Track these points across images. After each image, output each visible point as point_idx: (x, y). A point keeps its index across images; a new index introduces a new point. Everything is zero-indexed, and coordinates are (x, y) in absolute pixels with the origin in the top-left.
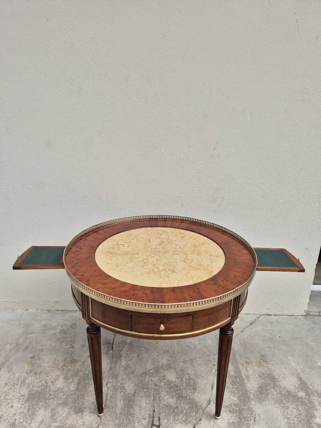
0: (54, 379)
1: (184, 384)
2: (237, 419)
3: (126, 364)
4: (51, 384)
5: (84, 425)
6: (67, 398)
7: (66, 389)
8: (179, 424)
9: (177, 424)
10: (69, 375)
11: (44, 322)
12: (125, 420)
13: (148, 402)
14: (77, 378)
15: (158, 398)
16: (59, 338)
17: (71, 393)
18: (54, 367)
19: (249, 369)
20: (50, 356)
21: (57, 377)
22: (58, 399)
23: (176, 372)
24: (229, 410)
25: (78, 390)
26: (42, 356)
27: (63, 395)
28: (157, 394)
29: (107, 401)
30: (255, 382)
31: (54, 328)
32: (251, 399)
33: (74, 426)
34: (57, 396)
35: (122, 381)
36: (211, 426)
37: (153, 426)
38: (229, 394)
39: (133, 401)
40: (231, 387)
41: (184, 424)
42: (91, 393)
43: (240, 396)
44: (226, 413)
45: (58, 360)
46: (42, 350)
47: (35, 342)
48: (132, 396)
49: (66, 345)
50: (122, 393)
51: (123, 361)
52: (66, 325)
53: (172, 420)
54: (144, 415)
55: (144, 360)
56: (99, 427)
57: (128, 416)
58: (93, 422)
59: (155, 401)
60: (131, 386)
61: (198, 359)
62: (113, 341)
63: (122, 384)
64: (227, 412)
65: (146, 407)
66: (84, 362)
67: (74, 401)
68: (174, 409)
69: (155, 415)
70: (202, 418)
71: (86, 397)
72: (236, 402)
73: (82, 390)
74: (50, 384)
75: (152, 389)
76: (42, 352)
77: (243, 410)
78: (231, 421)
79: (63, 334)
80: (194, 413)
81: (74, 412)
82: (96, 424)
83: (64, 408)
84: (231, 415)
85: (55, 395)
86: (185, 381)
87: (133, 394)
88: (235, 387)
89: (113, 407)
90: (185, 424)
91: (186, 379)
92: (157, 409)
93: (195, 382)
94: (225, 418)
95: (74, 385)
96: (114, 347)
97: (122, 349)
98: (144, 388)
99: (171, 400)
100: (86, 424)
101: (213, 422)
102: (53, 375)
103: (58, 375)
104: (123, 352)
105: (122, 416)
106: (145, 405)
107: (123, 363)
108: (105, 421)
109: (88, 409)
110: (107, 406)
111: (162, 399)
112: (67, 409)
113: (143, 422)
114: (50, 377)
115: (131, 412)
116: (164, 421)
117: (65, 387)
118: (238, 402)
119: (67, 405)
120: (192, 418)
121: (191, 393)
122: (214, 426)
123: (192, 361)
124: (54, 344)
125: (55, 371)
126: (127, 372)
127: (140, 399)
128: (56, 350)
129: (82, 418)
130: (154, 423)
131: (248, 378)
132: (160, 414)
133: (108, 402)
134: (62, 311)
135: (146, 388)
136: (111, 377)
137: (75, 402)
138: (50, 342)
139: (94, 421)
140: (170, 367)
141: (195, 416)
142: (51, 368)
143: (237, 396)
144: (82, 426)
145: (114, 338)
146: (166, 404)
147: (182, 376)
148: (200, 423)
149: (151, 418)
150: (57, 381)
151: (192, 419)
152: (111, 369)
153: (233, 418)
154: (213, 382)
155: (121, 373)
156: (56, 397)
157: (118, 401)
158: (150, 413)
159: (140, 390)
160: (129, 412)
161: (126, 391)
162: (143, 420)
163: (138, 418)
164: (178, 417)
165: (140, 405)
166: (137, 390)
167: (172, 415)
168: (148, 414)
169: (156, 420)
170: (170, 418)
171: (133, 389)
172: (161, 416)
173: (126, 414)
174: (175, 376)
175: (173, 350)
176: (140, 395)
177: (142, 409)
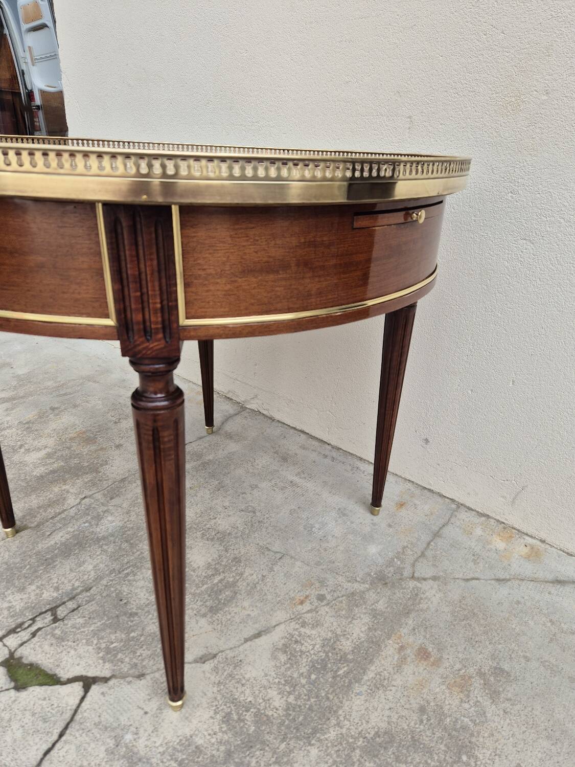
0: (37, 447)
1: (205, 586)
2: (218, 750)
8: (90, 648)
9: (88, 643)
10: (59, 454)
12: (28, 567)
13: (102, 566)
14: (62, 464)
18: (58, 434)
19: (408, 669)
20: (75, 418)
21: (42, 447)
23: (220, 556)
24: (229, 714)
25: (40, 479)
26: (65, 413)
29: (51, 521)
30: (387, 713)
32: (319, 740)
35: (111, 508)
36: (143, 709)
37: (49, 613)
38: (277, 681)
39: (84, 548)
40: (303, 670)
41: (101, 655)
42: (48, 494)
43: (300, 706)
44: (212, 713)
45: (75, 429)
47: (83, 394)
48: (92, 539)
49: (112, 416)
50: (87, 524)
53: (91, 629)
54: (66, 582)
57: (43, 564)
59: (113, 574)
60: (114, 524)
61: (298, 563)
63: (104, 512)
64: (216, 713)
65: (88, 572)
66: (102, 449)
68: (125, 614)
69: (80, 596)
70: (148, 677)
71: (34, 496)
72: (270, 713)
73: (44, 483)
74: (22, 450)
75: (138, 553)
76: (74, 408)
77: (263, 743)
78: (199, 741)
80: (149, 653)
84: (216, 728)
86: (216, 581)
87: (97, 538)
88: (313, 677)
89: (43, 534)
90: (103, 658)
91: (221, 581)
92: (99, 590)
93: (233, 598)
94: (193, 720)
95: (46, 469)
98: (127, 541)
99: (142, 595)
101: (158, 703)
102: (43, 442)
103: (48, 445)
105: (34, 557)
106: (91, 567)
108: (5, 546)
110: (39, 527)
111: (129, 581)
113: (45, 592)
114: (36, 442)
115: (54, 562)
116: (78, 620)
117: (31, 466)
118: (275, 715)
120: (131, 659)
121: (197, 612)
122: (149, 715)
123: (280, 558)
124: (100, 407)
125: (52, 439)
127: (98, 553)
128: (93, 415)
130: (60, 608)
131: (379, 685)
132: (89, 601)
133: (47, 523)
136: (106, 492)
138: (99, 402)
140: (221, 540)
141: (143, 660)
142: (52, 433)
143: (291, 699)
146: (125, 594)
147: (221, 570)
148: (130, 683)
149: (68, 595)
150: (35, 452)
151: (127, 660)
152: (123, 480)
153: (213, 740)
154: (275, 626)
155: (129, 496)
157: (64, 531)
158: (79, 587)
159: (117, 539)
160: (53, 559)
161: (95, 526)
162: (52, 590)
163: (51, 579)
164: (110, 633)
165: (84, 562)
166: (113, 536)
167: (104, 621)
168: (73, 585)
169: (70, 606)
170: (95, 623)
171: (110, 531)
172: (86, 606)
173: (44, 558)
174: (210, 560)
175: (267, 516)
176: (105, 547)
177: (77, 570)
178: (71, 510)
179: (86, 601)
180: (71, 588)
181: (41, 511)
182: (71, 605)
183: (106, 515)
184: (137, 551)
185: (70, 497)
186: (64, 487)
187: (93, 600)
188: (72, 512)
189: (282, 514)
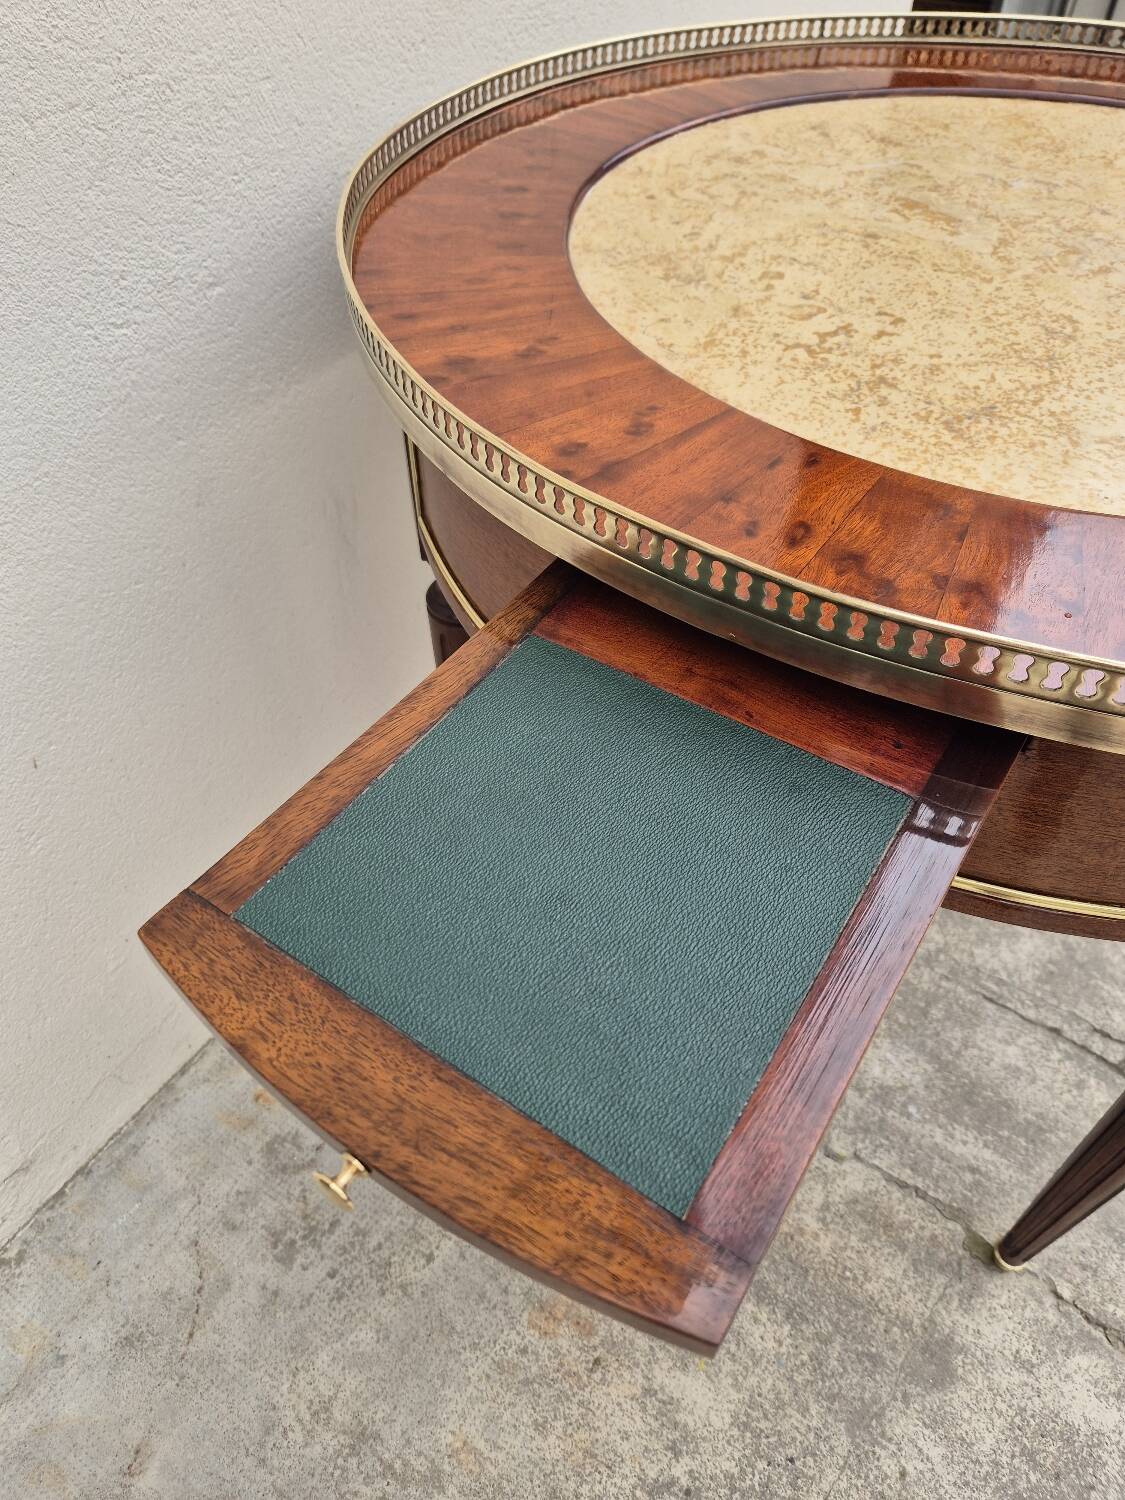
0: (655, 1425)
4: (686, 1460)
5: (1028, 1367)
6: (832, 1398)
7: (767, 1381)
11: (96, 1335)
13: (999, 1033)
15: (997, 984)
16: (331, 1283)
17: (805, 1358)
18: (562, 1397)
20: (448, 1392)
21: (652, 1404)
22: (814, 1455)
25: (801, 1315)
26: (420, 1454)
27: (804, 1410)
28: (976, 979)
29: (931, 1193)
31: (210, 1288)
33: (1017, 1420)
34: (791, 1452)
39: (971, 1082)
42: (849, 1253)
45: (524, 1351)
46: (362, 1437)
47: (249, 1462)
48: (946, 1079)
49: (430, 1258)
50: (912, 1109)
52: (246, 1199)
54: (1060, 1077)
56: (1059, 1297)
57: (1043, 1142)
58: (1028, 1313)
59: (1009, 1005)
60: (889, 1055)
65: (1023, 1048)
67: (867, 1364)
68: (1072, 958)
69: (1075, 1039)
71: (868, 1286)
73: (812, 1293)
74: (679, 1470)
75: (944, 983)
76: (377, 1437)
79: (316, 1244)
81: (934, 1385)
82: (1040, 1302)
83: (890, 1440)
85: (780, 1459)
87: (938, 1071)
89: (978, 1184)
92: (1050, 1016)
95: (756, 1320)
98: (925, 1013)
100: (1026, 1351)
102: (620, 1422)
103: (638, 1392)
105: (1037, 1169)
106: (1012, 1050)
109: (945, 1308)
110: (959, 1210)
111: (1010, 975)
112: (904, 1425)
114: (624, 1447)
115: (1029, 1123)
117: (753, 1380)
119: (879, 1416)
124: (364, 1336)
125: (598, 1396)
127: (975, 1052)
128: (422, 1332)
129: (986, 1364)
130: (1111, 1059)
132: (1079, 1019)
133: (941, 1197)
134: (84, 1171)
135: (928, 1004)
137: (876, 1360)
138: (323, 1358)
139: (1024, 1308)
142: (559, 1424)
144: (1031, 1381)
146: (1037, 972)
149: (1084, 1060)
150: (681, 1417)
156: (798, 1463)
157: (950, 1148)
158: (1059, 1050)
159: (928, 1032)
160: (1024, 1129)
161: (910, 1091)
162: (1086, 1092)
163: (1068, 1107)
164: (1112, 965)
165: (1006, 1067)
166: (923, 1044)
167: (1100, 983)
168: (1060, 1061)
169: (1101, 1045)
170: (1109, 993)
171: (912, 1055)
172: (1088, 1019)
173: (1031, 1146)
176: (956, 1045)
177: (1029, 1069)
178: (883, 1166)
179: (1079, 1024)
180: (1067, 1063)
181: (912, 1236)
182: (1097, 1045)
183: (869, 1084)
184: (939, 987)
185: (841, 1191)
186: (811, 1223)
187: (1074, 1014)
188: (885, 1161)
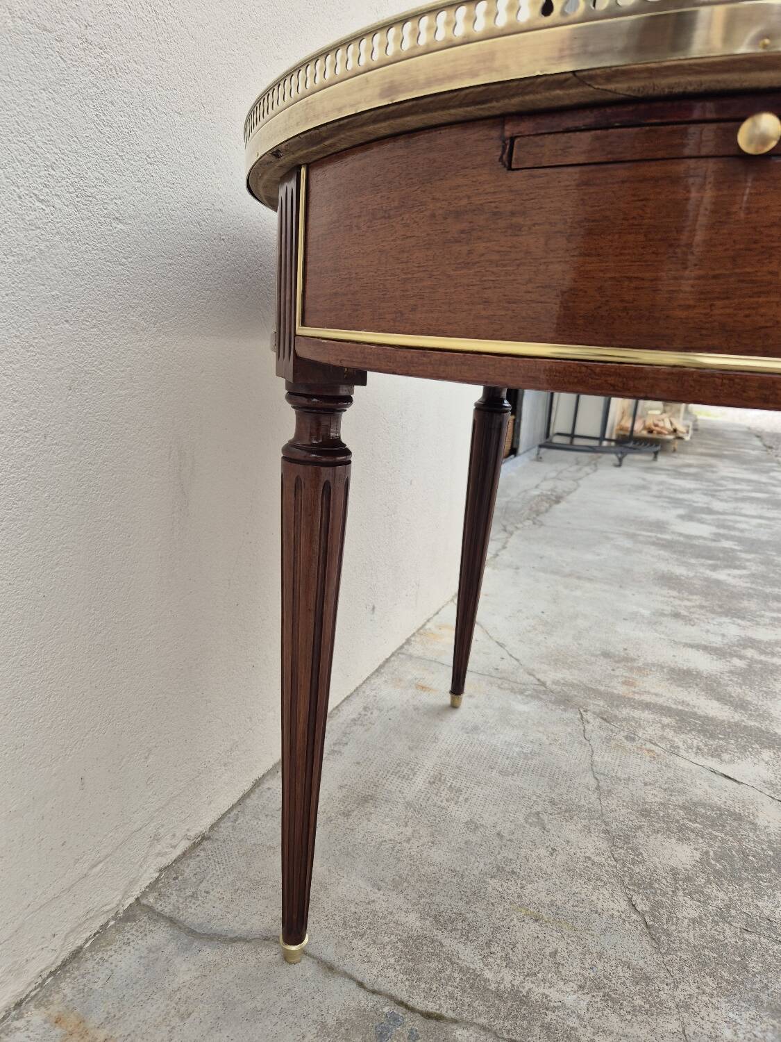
3: (581, 987)
19: (652, 690)
23: (656, 832)
30: (703, 700)
38: (752, 757)
40: (723, 742)
43: (756, 741)
51: (554, 995)
55: (569, 906)
61: (597, 759)
62: (376, 998)
86: (698, 825)
88: (722, 736)
93: (704, 804)
96: (431, 1007)
97: (461, 970)
104: (488, 975)
107: (570, 1000)
121: (755, 830)
123: (604, 775)
126: (638, 1001)
131: (685, 704)
140: (626, 839)
143: (757, 746)
145: (361, 985)
147: (677, 825)
154: (701, 766)
159: (757, 986)
166: (758, 999)
174: (674, 841)
175: (534, 798)
189: (518, 783)
